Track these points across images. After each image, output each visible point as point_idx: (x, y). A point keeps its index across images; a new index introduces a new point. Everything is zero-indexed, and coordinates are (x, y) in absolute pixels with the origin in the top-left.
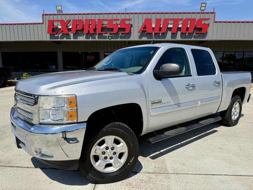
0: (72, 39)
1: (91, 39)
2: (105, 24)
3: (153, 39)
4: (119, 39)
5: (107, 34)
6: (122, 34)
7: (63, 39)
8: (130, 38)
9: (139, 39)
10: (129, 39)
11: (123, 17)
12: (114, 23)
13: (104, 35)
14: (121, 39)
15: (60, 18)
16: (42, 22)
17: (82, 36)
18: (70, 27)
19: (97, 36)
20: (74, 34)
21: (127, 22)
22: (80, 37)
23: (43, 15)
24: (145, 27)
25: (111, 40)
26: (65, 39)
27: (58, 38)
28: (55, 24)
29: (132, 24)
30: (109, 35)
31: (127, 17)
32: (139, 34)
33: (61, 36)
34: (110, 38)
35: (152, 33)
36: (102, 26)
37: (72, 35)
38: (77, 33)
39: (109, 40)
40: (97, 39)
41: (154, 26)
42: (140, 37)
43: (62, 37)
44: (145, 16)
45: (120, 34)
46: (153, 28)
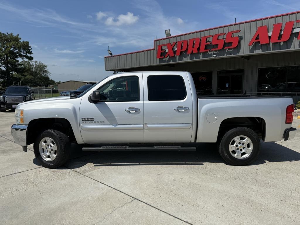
0: (178, 62)
1: (195, 59)
2: (210, 41)
3: (270, 50)
4: (225, 56)
5: (212, 51)
6: (229, 49)
7: (170, 62)
8: (239, 53)
9: (251, 53)
10: (237, 54)
11: (231, 29)
12: (221, 37)
13: (209, 53)
14: (227, 56)
15: (168, 41)
16: (154, 48)
17: (187, 57)
18: (176, 50)
19: (201, 56)
20: (179, 56)
21: (236, 35)
22: (185, 58)
23: (155, 41)
24: (258, 37)
25: (216, 57)
26: (171, 62)
27: (165, 61)
28: (164, 48)
29: (241, 35)
30: (214, 52)
31: (236, 28)
32: (251, 47)
33: (168, 59)
34: (215, 56)
35: (269, 44)
36: (207, 44)
37: (177, 57)
38: (182, 54)
39: (214, 57)
40: (201, 59)
41: (270, 34)
42: (252, 50)
43: (169, 61)
44: (260, 24)
45: (227, 49)
46: (270, 37)
